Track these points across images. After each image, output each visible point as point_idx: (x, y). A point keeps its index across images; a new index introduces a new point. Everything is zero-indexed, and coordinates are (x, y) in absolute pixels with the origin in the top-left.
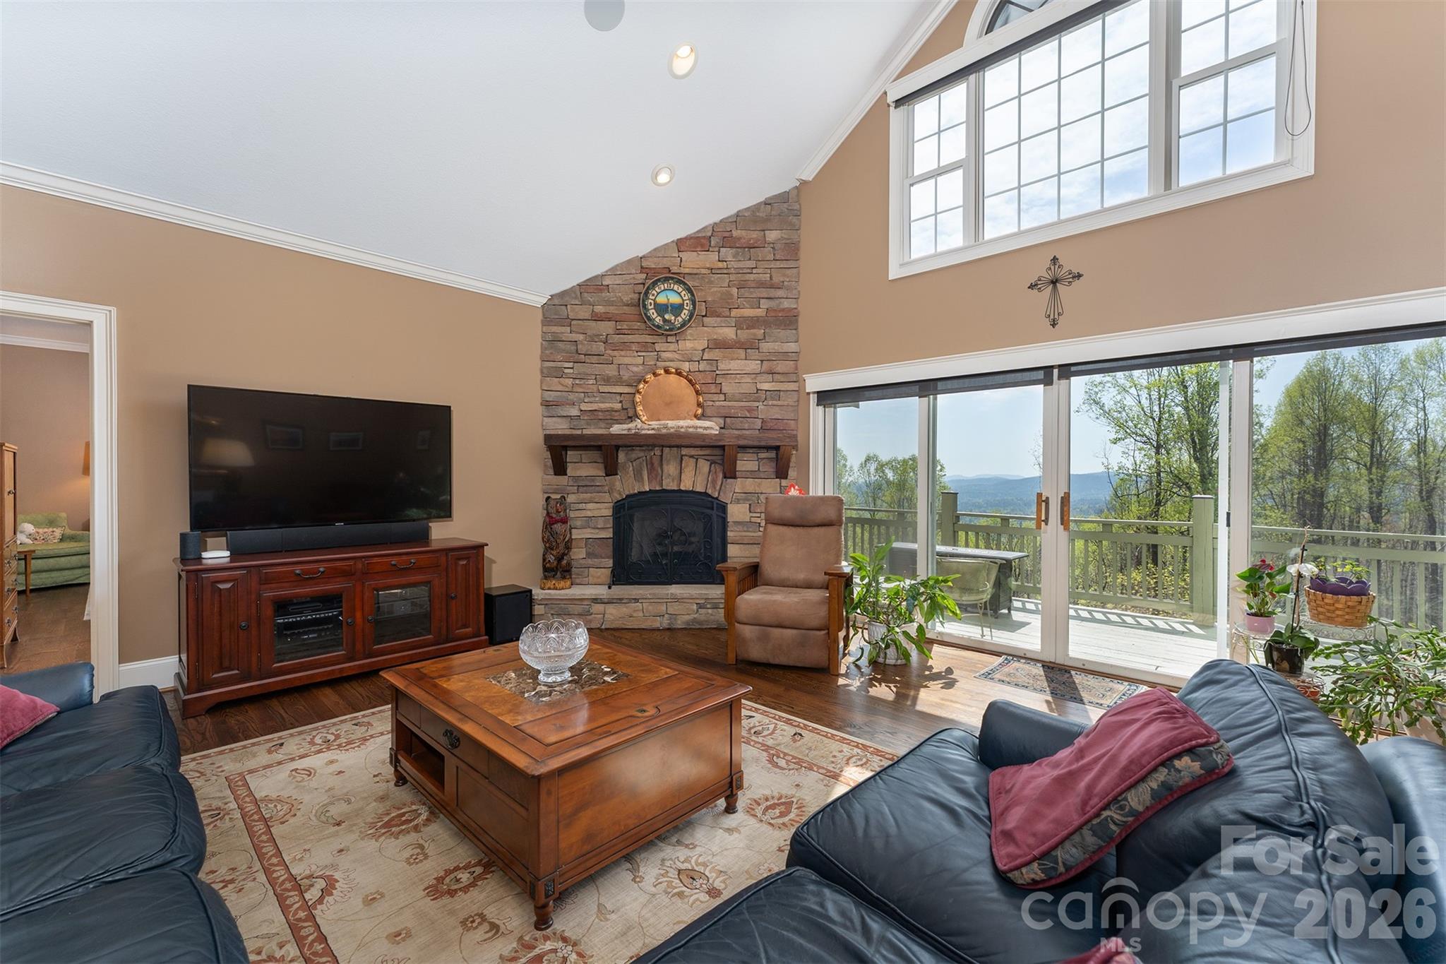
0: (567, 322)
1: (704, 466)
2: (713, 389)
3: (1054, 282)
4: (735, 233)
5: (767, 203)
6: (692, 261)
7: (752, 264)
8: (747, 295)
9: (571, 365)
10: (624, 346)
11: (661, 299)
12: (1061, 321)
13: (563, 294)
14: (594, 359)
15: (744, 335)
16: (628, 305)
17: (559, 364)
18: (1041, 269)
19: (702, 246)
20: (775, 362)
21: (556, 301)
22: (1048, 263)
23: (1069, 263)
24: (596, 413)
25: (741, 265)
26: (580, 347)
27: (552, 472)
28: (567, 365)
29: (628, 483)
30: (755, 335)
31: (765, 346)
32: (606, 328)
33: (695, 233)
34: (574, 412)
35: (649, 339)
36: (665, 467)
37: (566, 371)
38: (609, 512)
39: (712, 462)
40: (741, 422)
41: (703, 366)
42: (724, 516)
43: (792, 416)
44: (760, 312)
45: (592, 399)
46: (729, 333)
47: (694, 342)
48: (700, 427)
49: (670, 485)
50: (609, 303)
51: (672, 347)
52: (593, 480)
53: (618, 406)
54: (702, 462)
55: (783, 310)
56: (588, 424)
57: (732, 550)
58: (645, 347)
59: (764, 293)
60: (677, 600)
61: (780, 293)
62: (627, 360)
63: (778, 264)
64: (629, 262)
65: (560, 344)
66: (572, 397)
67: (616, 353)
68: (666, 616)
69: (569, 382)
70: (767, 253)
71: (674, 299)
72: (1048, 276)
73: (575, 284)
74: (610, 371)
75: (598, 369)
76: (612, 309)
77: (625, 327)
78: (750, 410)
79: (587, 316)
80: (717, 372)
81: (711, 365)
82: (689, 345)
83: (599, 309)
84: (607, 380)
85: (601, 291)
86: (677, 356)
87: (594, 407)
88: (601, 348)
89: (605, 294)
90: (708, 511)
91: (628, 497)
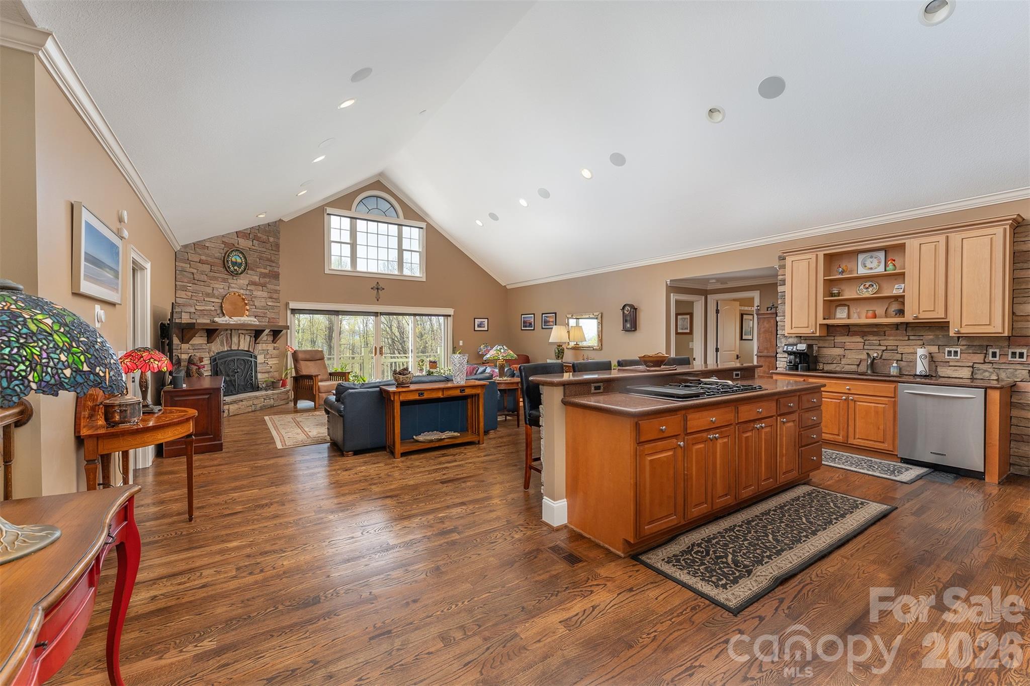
0: (188, 261)
1: (248, 338)
2: (251, 303)
3: (378, 289)
4: (259, 235)
5: (269, 225)
6: (244, 243)
7: (264, 250)
8: (262, 263)
9: (190, 285)
10: (215, 278)
11: (234, 259)
13: (186, 247)
14: (202, 283)
15: (262, 280)
17: (185, 284)
18: (374, 285)
19: (246, 237)
20: (273, 294)
21: (182, 250)
22: (376, 283)
23: (381, 285)
24: (203, 311)
25: (260, 249)
26: (195, 276)
29: (217, 347)
30: (265, 281)
31: (269, 286)
32: (206, 268)
33: (243, 230)
34: (193, 310)
35: (226, 277)
36: (233, 339)
37: (188, 288)
38: (210, 362)
39: (251, 337)
40: (263, 319)
41: (248, 292)
42: (256, 360)
43: (277, 317)
44: (267, 271)
45: (201, 304)
46: (256, 279)
47: (243, 281)
49: (234, 347)
50: (208, 255)
51: (235, 282)
52: (202, 346)
53: (213, 308)
54: (247, 336)
55: (274, 272)
56: (199, 317)
57: (259, 376)
58: (225, 280)
59: (268, 263)
61: (274, 265)
62: (217, 286)
63: (272, 252)
64: (217, 237)
65: (185, 273)
66: (191, 302)
67: (212, 282)
69: (190, 294)
70: (268, 246)
71: (239, 260)
72: (376, 287)
73: (192, 242)
74: (209, 290)
75: (203, 288)
76: (209, 259)
77: (216, 269)
78: (265, 313)
79: (198, 260)
80: (252, 296)
81: (250, 292)
82: (242, 281)
83: (203, 258)
84: (208, 295)
85: (204, 249)
86: (237, 286)
87: (202, 308)
88: (205, 278)
89: (206, 251)
90: (251, 359)
91: (218, 353)
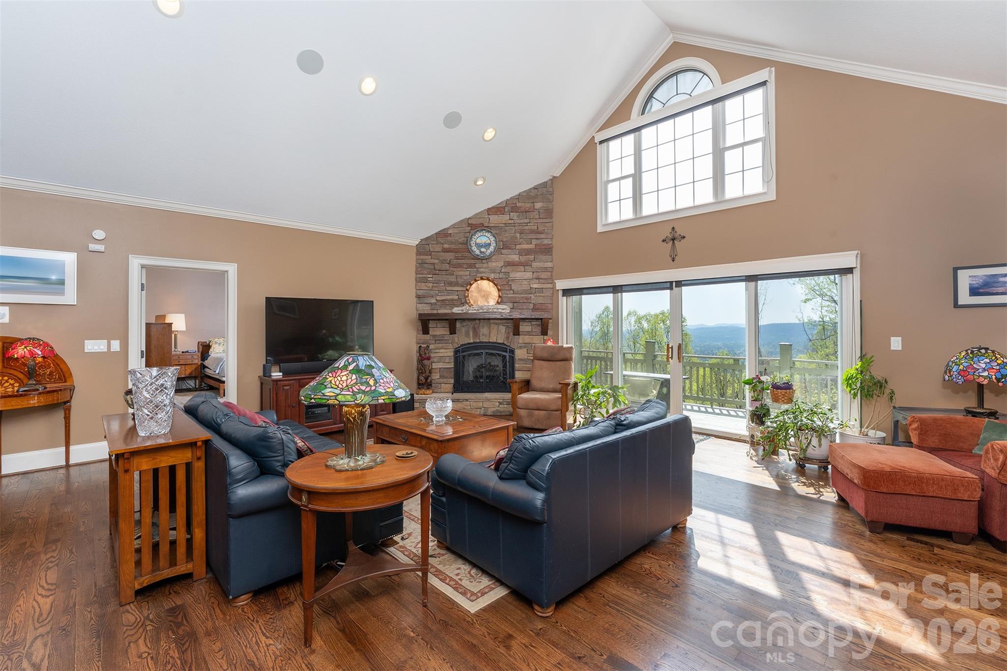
0: (430, 253)
1: (503, 329)
2: (507, 288)
3: (673, 239)
4: (518, 205)
5: (535, 188)
6: (495, 219)
7: (527, 221)
8: (525, 237)
9: (431, 276)
10: (459, 266)
11: (478, 241)
12: (677, 258)
13: (427, 239)
14: (444, 273)
15: (523, 259)
16: (461, 244)
17: (425, 276)
18: (667, 233)
19: (501, 211)
20: (540, 273)
21: (423, 243)
22: (670, 230)
23: (680, 231)
24: (444, 301)
25: (522, 221)
26: (436, 266)
27: (421, 333)
28: (429, 276)
29: (462, 338)
30: (529, 258)
31: (534, 264)
32: (450, 256)
33: (497, 205)
34: (433, 301)
35: (472, 262)
36: (481, 330)
37: (429, 279)
38: (452, 354)
39: (507, 327)
40: (522, 305)
41: (502, 275)
42: (513, 355)
43: (550, 301)
44: (532, 246)
45: (443, 294)
46: (515, 258)
47: (496, 264)
48: (500, 309)
49: (484, 339)
50: (451, 243)
51: (485, 265)
52: (443, 337)
53: (457, 297)
54: (501, 327)
55: (544, 245)
56: (440, 307)
57: (517, 373)
58: (470, 266)
59: (534, 236)
60: (488, 400)
61: (542, 236)
62: (461, 273)
63: (542, 221)
64: (462, 221)
65: (426, 265)
66: (432, 293)
67: (455, 269)
68: (482, 408)
69: (431, 285)
70: (535, 214)
71: (486, 240)
72: (670, 236)
73: (433, 233)
74: (452, 279)
75: (446, 278)
76: (453, 246)
77: (460, 255)
78: (527, 299)
79: (440, 249)
80: (509, 279)
81: (506, 275)
82: (494, 264)
83: (446, 246)
84: (451, 284)
85: (447, 236)
86: (487, 270)
87: (444, 298)
88: (447, 266)
89: (449, 238)
90: (504, 354)
91: (462, 345)
